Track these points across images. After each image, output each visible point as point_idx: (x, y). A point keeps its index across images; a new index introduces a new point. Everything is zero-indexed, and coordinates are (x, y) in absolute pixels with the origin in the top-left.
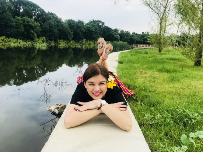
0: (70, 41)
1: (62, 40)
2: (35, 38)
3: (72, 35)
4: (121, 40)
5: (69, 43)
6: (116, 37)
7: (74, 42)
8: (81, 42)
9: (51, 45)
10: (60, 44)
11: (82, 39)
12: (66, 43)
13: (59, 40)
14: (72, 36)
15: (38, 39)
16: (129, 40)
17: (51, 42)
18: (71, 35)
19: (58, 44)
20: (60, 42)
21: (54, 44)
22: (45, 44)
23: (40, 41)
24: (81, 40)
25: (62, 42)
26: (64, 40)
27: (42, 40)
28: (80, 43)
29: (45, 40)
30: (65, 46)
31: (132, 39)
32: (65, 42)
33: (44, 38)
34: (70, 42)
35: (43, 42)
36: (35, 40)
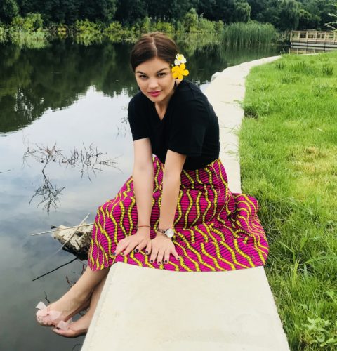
0: (107, 23)
1: (87, 22)
2: (14, 16)
3: (114, 5)
4: (253, 17)
5: (106, 29)
6: (239, 8)
7: (120, 26)
8: (138, 25)
9: (57, 35)
10: (80, 32)
11: (143, 17)
12: (96, 28)
13: (78, 21)
14: (115, 9)
15: (22, 19)
16: (279, 17)
17: (57, 27)
18: (112, 6)
19: (77, 31)
20: (82, 28)
21: (64, 33)
22: (41, 33)
23: (29, 23)
24: (140, 20)
25: (87, 26)
26: (92, 19)
27: (34, 20)
28: (136, 28)
29: (42, 20)
30: (95, 38)
31: (289, 14)
32: (95, 25)
33: (40, 15)
34: (108, 26)
35: (36, 26)
36: (14, 23)
